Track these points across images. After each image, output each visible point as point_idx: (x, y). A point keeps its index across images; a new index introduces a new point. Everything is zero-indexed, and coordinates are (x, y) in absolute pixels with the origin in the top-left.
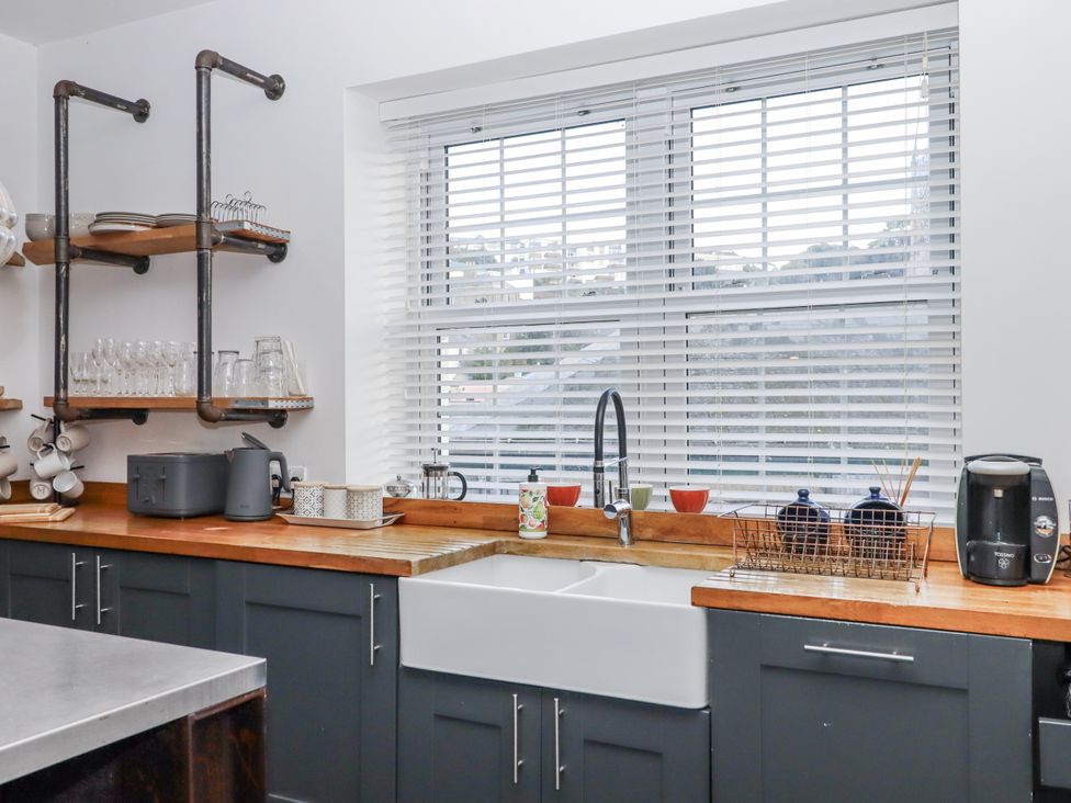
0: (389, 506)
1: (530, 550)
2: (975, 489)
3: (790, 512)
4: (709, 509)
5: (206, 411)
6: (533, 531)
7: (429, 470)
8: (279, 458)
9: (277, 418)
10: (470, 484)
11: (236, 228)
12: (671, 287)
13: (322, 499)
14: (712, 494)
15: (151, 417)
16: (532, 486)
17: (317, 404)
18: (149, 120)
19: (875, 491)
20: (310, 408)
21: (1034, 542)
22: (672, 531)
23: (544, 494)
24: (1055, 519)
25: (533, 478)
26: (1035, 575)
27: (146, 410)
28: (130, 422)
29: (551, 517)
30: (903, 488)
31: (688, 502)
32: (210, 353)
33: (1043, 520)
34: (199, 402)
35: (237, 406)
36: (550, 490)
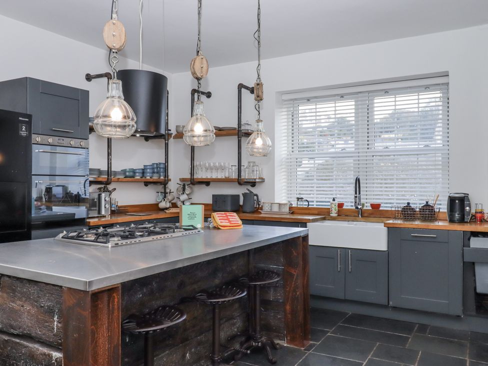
0: (290, 208)
1: (333, 219)
2: (452, 200)
3: (404, 209)
4: (381, 209)
5: (240, 182)
6: (334, 214)
7: (298, 199)
8: (257, 195)
9: (253, 184)
10: (310, 203)
11: (247, 131)
12: (368, 148)
13: (271, 207)
14: (382, 205)
15: (211, 183)
16: (334, 202)
17: (266, 180)
18: (211, 98)
19: (427, 202)
20: (264, 181)
21: (465, 213)
22: (372, 214)
23: (337, 204)
24: (470, 207)
25: (334, 200)
26: (466, 220)
27: (210, 182)
28: (204, 186)
29: (339, 211)
30: (434, 202)
31: (376, 207)
32: (241, 166)
33: (468, 208)
34: (238, 179)
35: (246, 181)
36: (339, 204)
